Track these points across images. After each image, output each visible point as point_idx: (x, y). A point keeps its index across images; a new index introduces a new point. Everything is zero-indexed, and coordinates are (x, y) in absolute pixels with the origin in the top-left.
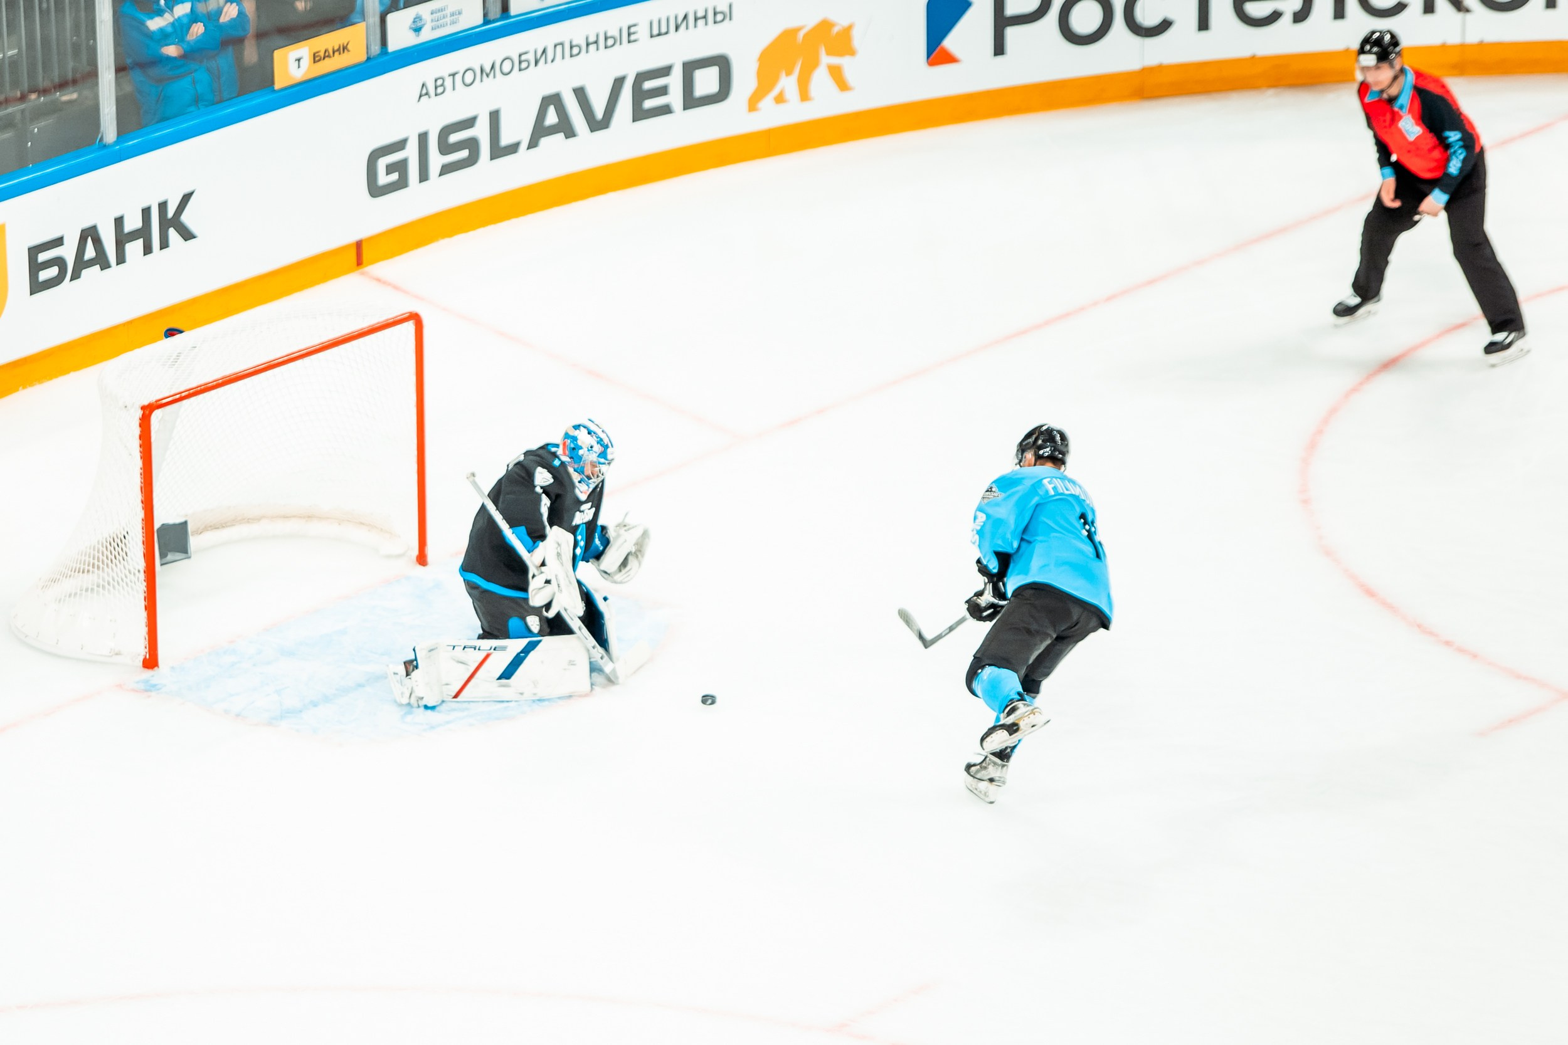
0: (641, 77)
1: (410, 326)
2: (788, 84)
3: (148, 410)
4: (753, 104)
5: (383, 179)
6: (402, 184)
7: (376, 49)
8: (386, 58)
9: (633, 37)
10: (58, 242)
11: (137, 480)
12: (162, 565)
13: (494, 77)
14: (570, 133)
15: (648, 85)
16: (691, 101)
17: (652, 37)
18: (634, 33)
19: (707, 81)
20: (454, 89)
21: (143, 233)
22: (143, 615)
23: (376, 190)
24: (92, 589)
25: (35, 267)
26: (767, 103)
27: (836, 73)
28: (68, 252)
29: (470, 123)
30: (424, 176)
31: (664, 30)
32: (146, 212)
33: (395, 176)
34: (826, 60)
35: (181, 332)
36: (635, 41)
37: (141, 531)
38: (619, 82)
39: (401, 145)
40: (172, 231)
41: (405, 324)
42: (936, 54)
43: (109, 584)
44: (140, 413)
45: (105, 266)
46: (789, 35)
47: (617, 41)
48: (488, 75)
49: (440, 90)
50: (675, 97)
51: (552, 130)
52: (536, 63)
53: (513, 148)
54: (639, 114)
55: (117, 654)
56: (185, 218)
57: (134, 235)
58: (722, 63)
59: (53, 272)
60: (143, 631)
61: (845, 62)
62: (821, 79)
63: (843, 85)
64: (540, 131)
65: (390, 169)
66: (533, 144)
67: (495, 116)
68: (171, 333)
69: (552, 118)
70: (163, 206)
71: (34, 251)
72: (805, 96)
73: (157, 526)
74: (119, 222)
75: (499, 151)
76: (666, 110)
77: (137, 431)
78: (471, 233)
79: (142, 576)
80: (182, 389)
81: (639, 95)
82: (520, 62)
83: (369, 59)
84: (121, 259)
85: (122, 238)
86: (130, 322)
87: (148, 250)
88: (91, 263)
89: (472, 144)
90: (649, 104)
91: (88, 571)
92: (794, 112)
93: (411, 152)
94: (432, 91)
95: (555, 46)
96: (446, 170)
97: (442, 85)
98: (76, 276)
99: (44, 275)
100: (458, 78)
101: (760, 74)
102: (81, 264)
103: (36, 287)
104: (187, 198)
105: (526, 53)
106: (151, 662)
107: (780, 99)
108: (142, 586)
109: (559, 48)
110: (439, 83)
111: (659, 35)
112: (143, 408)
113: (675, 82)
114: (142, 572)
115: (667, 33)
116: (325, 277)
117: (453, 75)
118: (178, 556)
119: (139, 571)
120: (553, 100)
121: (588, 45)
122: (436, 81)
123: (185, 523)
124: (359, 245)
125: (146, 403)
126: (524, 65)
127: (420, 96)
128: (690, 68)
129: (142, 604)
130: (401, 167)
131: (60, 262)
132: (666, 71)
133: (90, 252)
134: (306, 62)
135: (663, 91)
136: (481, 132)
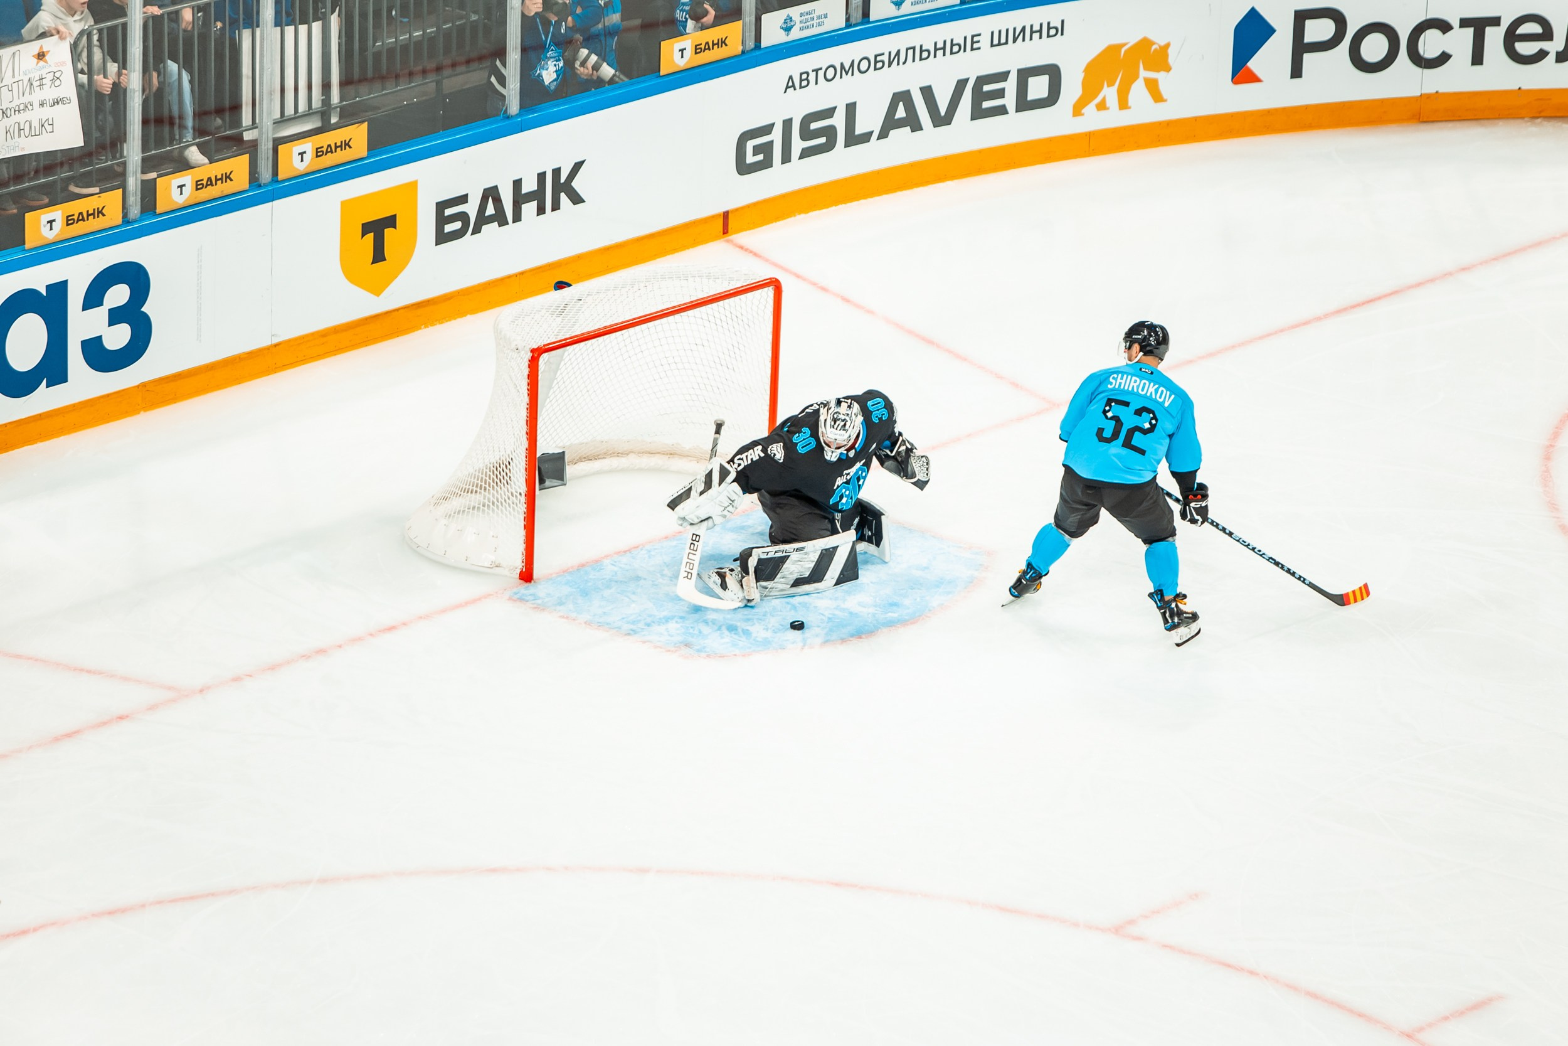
0: (982, 80)
1: (769, 292)
2: (1110, 93)
3: (536, 354)
4: (1078, 110)
5: (750, 159)
6: (767, 164)
7: (751, 44)
8: (758, 53)
9: (975, 46)
10: (463, 199)
11: (523, 414)
12: (540, 490)
13: (853, 75)
14: (916, 127)
15: (986, 88)
16: (1024, 104)
17: (992, 45)
18: (978, 42)
19: (1038, 87)
20: (816, 83)
21: (538, 196)
22: (522, 533)
23: (743, 168)
24: (478, 508)
25: (442, 220)
26: (1090, 109)
27: (1153, 87)
28: (471, 209)
29: (830, 112)
30: (786, 158)
31: (1003, 40)
32: (541, 177)
33: (760, 157)
34: (1143, 74)
35: (569, 285)
36: (979, 48)
37: (524, 459)
38: (961, 84)
39: (767, 129)
40: (563, 195)
41: (766, 289)
42: (1241, 72)
43: (493, 504)
44: (530, 355)
45: (503, 222)
46: (1112, 51)
47: (962, 48)
48: (847, 73)
49: (804, 83)
50: (1010, 100)
51: (900, 124)
52: (889, 66)
53: (866, 138)
54: (978, 113)
55: (497, 566)
56: (575, 184)
57: (529, 197)
58: (1053, 73)
59: (457, 225)
60: (521, 547)
61: (1160, 76)
62: (1138, 90)
63: (1157, 97)
64: (890, 124)
65: (757, 150)
66: (883, 135)
67: (851, 108)
68: (560, 285)
69: (901, 113)
70: (557, 172)
71: (441, 206)
72: (1123, 104)
73: (538, 455)
74: (517, 184)
75: (854, 139)
76: (1002, 110)
77: (526, 371)
78: (825, 211)
79: (523, 499)
80: (568, 336)
81: (979, 96)
82: (876, 62)
83: (743, 52)
84: (517, 218)
85: (520, 199)
86: (522, 273)
87: (541, 210)
88: (490, 220)
89: (830, 132)
90: (986, 104)
91: (476, 492)
92: (1113, 118)
93: (776, 136)
94: (797, 85)
95: (907, 50)
96: (806, 153)
97: (807, 79)
98: (477, 230)
99: (449, 228)
100: (821, 73)
101: (1085, 84)
102: (482, 220)
103: (442, 238)
104: (578, 166)
105: (883, 54)
106: (527, 576)
107: (1102, 106)
108: (522, 508)
109: (910, 52)
110: (804, 77)
111: (999, 44)
112: (533, 351)
113: (1010, 86)
114: (523, 495)
115: (1006, 43)
116: (696, 243)
117: (816, 71)
118: (555, 482)
119: (520, 494)
120: (903, 97)
121: (936, 49)
122: (801, 74)
123: (563, 453)
124: (726, 215)
125: (535, 347)
126: (879, 65)
127: (787, 87)
128: (1025, 75)
129: (522, 523)
130: (767, 149)
131: (463, 217)
132: (1003, 76)
133: (490, 210)
134: (688, 54)
135: (1000, 94)
136: (838, 121)
